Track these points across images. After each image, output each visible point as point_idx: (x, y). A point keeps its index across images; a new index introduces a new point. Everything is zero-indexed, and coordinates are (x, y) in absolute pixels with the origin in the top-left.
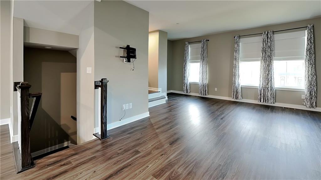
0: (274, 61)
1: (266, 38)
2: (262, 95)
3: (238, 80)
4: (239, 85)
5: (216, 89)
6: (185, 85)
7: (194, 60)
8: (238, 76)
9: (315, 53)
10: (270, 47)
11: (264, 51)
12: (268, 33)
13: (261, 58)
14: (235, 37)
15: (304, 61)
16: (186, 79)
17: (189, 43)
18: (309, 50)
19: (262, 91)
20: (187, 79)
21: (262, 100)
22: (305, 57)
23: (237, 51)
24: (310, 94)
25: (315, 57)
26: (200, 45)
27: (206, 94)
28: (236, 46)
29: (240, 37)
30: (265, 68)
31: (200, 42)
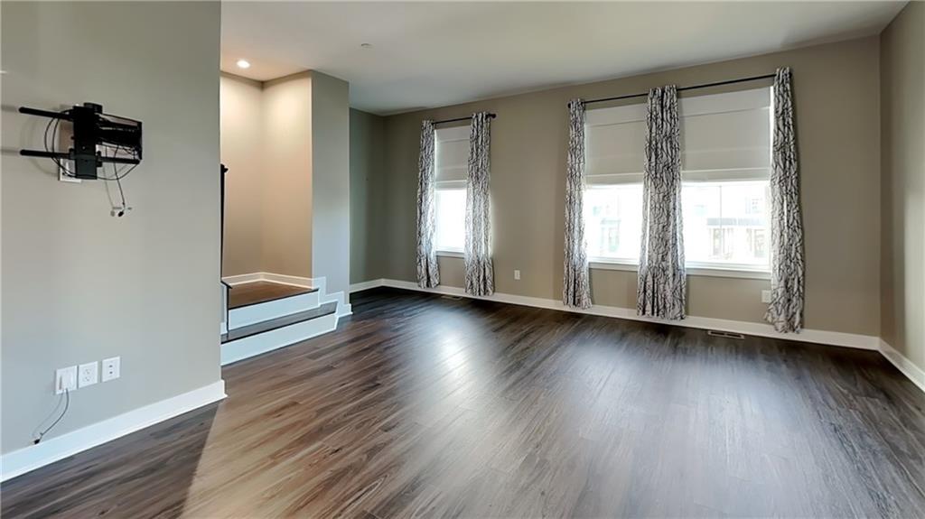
0: (683, 184)
1: (658, 108)
2: (649, 292)
3: (580, 245)
4: (582, 260)
5: (517, 275)
6: (424, 263)
7: (450, 181)
8: (581, 232)
9: (797, 160)
10: (669, 138)
11: (653, 149)
12: (663, 92)
13: (643, 174)
14: (569, 106)
15: (767, 183)
16: (424, 241)
17: (436, 124)
18: (781, 148)
19: (650, 279)
20: (429, 242)
21: (649, 307)
22: (771, 170)
23: (576, 150)
24: (787, 289)
25: (798, 171)
26: (466, 131)
27: (486, 292)
28: (572, 132)
29: (584, 105)
30: (657, 206)
31: (466, 120)
